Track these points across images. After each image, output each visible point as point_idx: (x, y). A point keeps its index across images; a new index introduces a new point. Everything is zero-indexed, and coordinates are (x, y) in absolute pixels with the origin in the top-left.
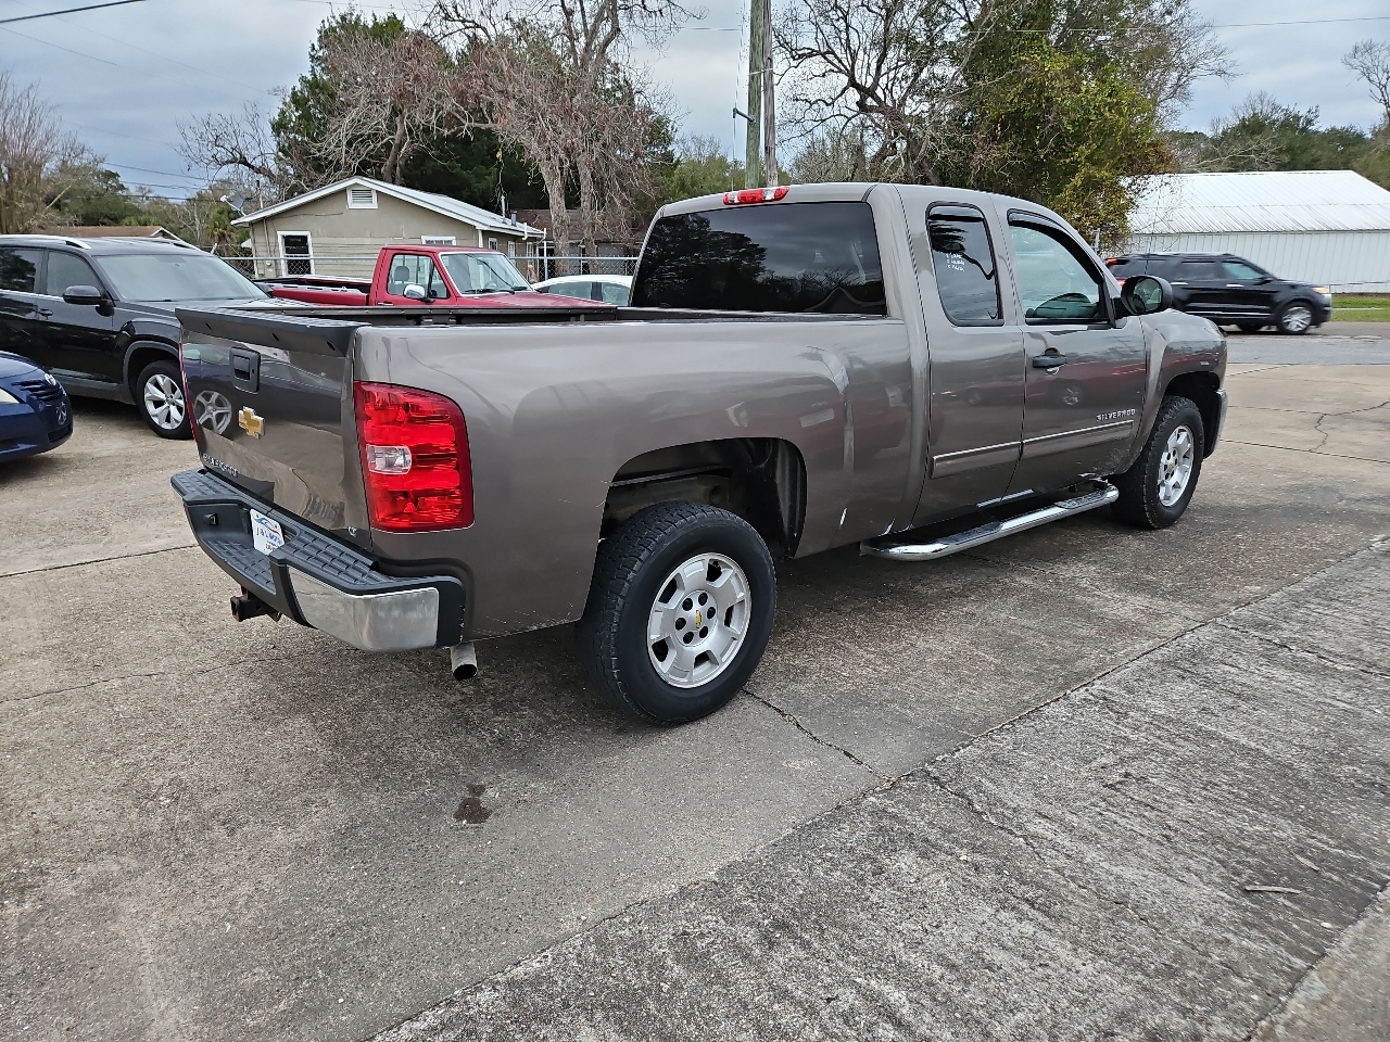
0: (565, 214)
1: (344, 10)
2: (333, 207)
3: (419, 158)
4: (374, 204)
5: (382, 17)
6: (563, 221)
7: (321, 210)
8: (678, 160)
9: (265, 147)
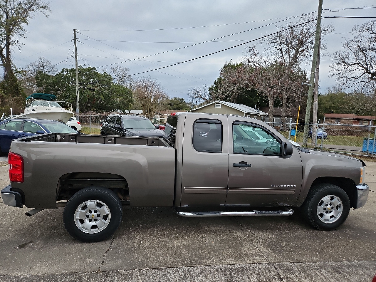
0: (273, 109)
1: (229, 62)
2: (211, 107)
3: (240, 96)
4: (220, 107)
5: (239, 63)
6: (272, 111)
7: (209, 108)
8: (320, 94)
9: (206, 93)
